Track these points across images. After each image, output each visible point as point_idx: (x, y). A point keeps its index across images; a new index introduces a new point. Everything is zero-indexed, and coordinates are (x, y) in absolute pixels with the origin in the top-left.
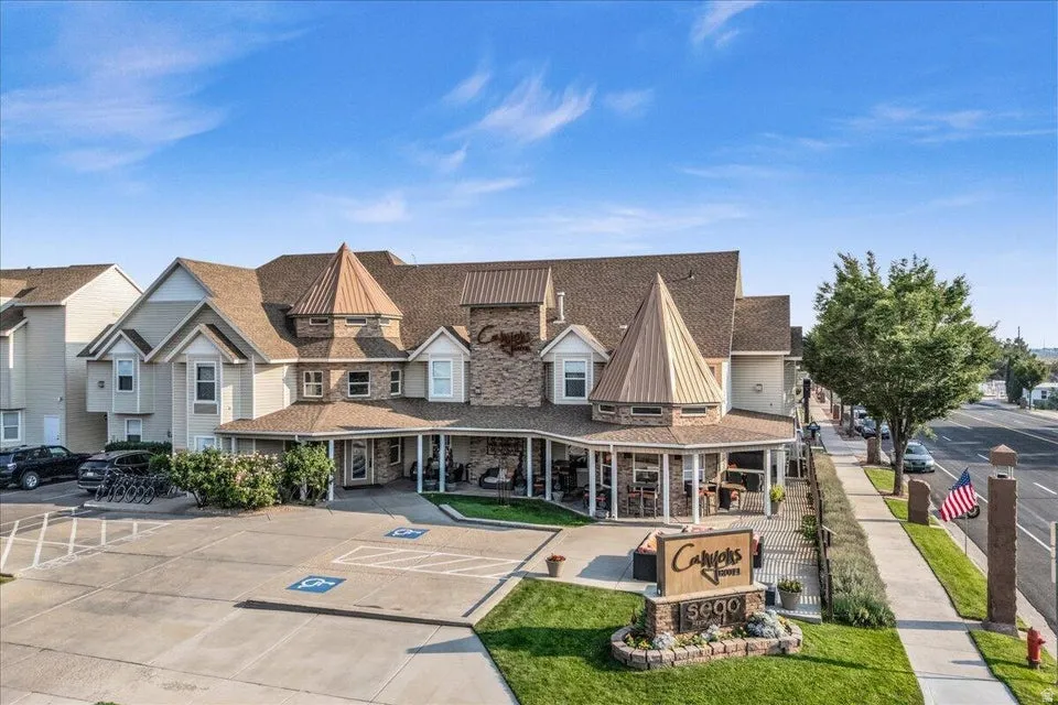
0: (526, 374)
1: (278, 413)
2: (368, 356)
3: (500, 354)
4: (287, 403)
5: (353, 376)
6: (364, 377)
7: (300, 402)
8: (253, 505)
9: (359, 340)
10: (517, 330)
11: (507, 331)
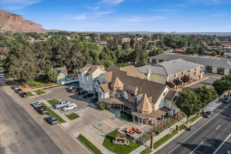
0: (133, 99)
1: (107, 98)
2: (117, 93)
3: (131, 96)
4: (109, 97)
5: (115, 95)
6: (117, 95)
7: (110, 97)
8: (102, 110)
9: (117, 90)
10: (133, 93)
11: (132, 93)
